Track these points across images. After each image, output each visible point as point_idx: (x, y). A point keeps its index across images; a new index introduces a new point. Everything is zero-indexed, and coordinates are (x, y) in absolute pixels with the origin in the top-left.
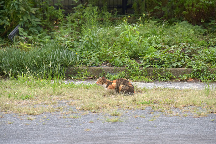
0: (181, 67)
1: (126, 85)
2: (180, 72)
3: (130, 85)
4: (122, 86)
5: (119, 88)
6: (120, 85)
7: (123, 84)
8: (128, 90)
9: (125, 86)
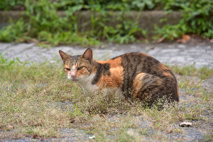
0: (153, 9)
1: (155, 73)
2: (153, 20)
3: (166, 74)
4: (141, 76)
5: (135, 83)
6: (134, 75)
7: (143, 70)
8: (162, 89)
9: (151, 76)
